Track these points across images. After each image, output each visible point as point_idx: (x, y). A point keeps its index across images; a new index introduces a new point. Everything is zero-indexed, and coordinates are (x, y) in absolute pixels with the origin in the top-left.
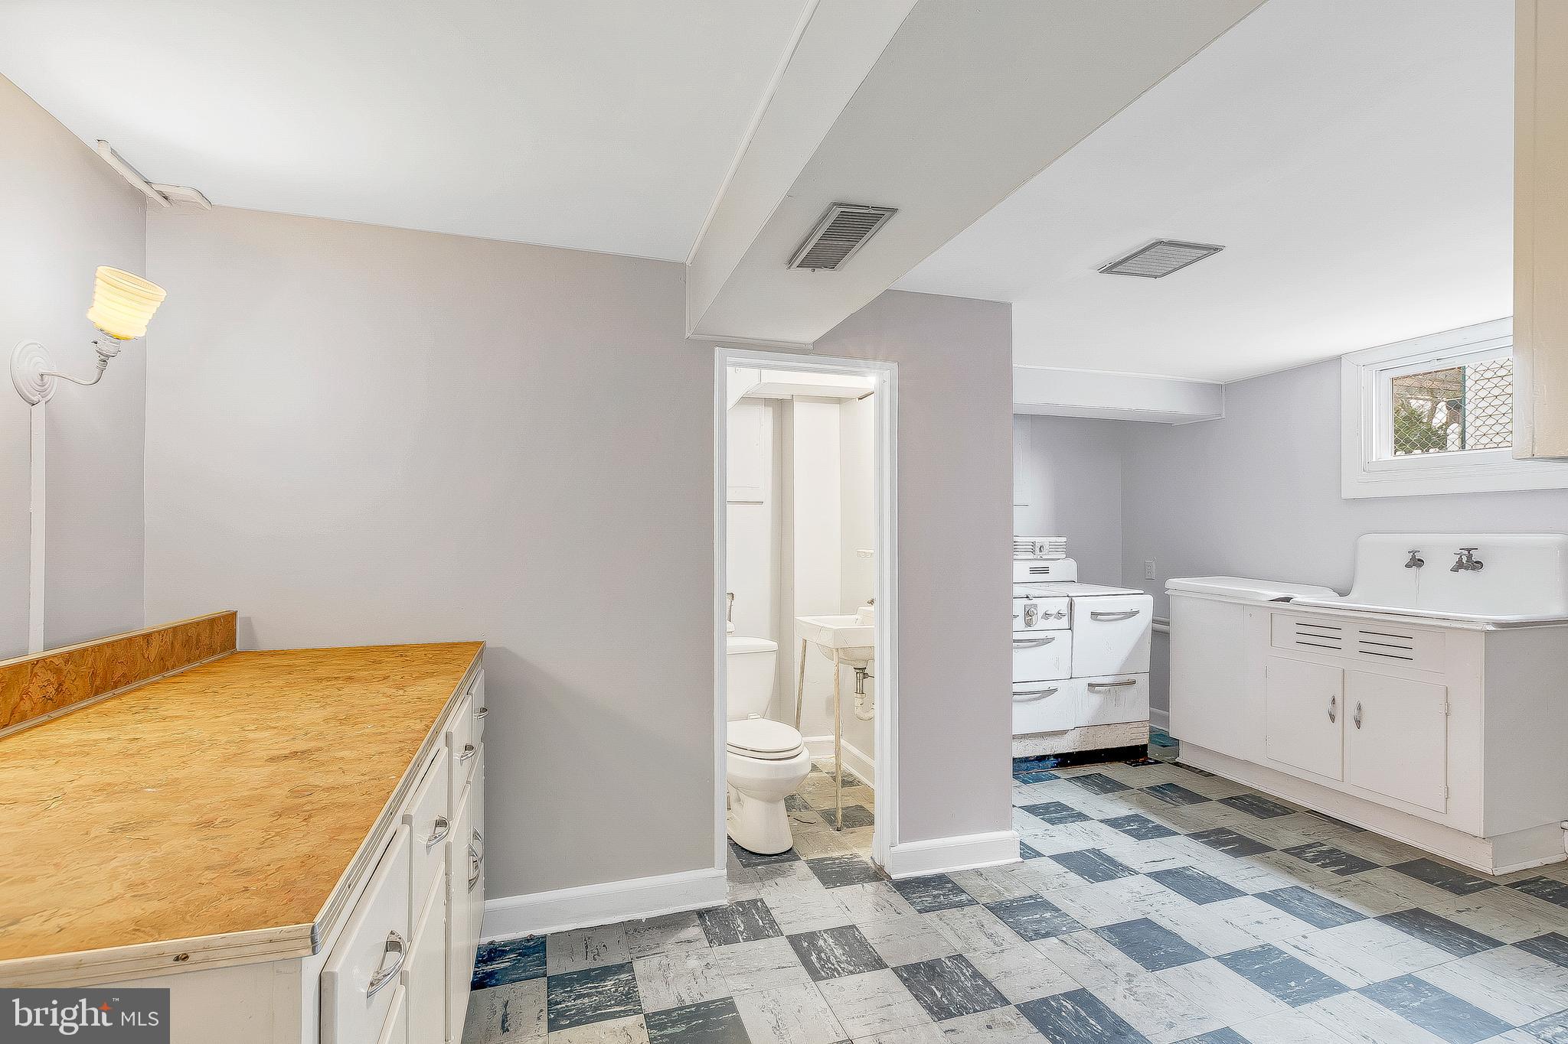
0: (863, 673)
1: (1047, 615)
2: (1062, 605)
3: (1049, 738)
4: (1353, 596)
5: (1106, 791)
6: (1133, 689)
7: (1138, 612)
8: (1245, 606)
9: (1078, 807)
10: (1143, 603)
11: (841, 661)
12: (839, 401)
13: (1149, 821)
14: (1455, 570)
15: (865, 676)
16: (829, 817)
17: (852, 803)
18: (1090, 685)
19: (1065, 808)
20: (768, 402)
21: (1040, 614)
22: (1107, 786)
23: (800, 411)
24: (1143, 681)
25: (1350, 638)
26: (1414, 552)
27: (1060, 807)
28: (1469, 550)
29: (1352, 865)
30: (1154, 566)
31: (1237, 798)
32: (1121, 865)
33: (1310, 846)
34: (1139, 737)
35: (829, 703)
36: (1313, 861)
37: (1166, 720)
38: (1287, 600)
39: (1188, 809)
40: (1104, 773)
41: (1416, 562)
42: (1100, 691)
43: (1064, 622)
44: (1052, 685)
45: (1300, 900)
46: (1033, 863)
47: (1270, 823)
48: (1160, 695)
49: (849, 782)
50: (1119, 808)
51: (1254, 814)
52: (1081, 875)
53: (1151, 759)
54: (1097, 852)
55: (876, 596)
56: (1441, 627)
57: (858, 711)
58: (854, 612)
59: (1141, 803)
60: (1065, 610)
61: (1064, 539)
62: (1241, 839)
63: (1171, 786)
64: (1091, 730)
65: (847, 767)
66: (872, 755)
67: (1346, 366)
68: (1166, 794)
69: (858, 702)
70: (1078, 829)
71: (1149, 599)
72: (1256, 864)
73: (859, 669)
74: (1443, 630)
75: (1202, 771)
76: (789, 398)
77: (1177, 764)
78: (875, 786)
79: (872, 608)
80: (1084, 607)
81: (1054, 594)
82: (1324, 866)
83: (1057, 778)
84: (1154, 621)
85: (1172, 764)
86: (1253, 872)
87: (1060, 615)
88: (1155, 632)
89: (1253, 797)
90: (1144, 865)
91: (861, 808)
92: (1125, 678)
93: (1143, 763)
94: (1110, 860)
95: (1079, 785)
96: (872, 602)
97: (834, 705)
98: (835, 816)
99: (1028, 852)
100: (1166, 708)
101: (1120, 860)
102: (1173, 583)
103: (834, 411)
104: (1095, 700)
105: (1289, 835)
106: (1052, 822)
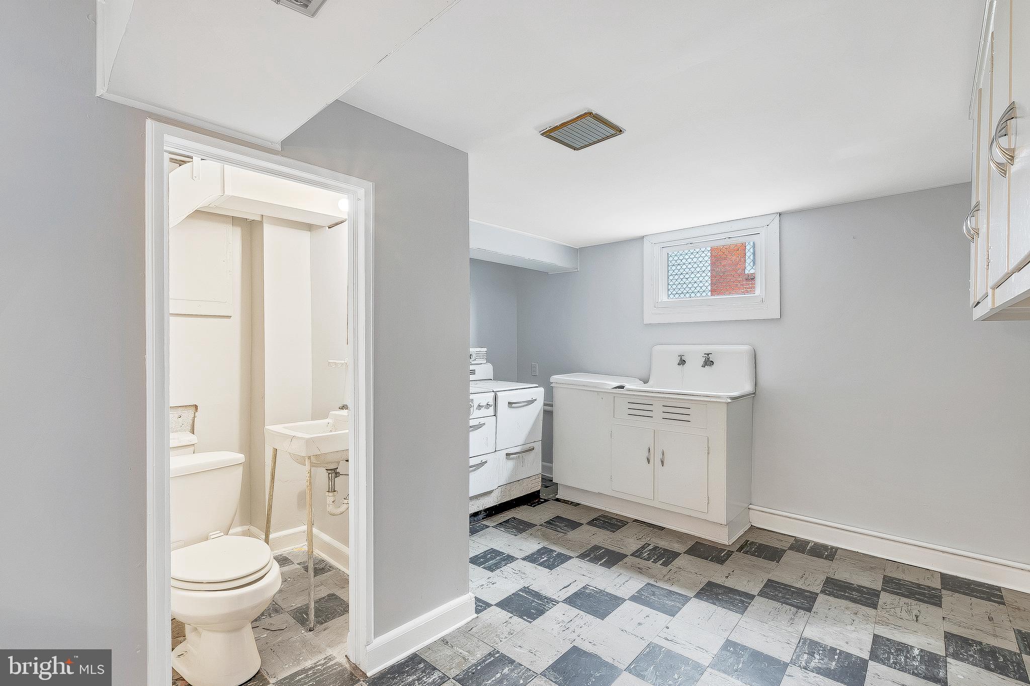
0: (334, 473)
1: (480, 407)
2: (489, 398)
3: (481, 498)
4: (651, 382)
5: (521, 531)
6: (533, 453)
7: (536, 400)
8: (599, 392)
9: (506, 550)
10: (538, 393)
11: (312, 465)
12: (310, 227)
13: (552, 551)
14: (703, 366)
15: (337, 474)
16: (301, 616)
17: (323, 592)
18: (507, 455)
19: (497, 553)
20: (236, 221)
21: (476, 406)
22: (521, 527)
23: (268, 230)
24: (538, 446)
25: (658, 410)
26: (681, 356)
27: (494, 553)
28: (708, 355)
29: (667, 557)
30: (537, 367)
31: (595, 519)
32: (546, 598)
33: (643, 547)
34: (536, 486)
35: (301, 497)
36: (648, 559)
37: (550, 470)
38: (622, 387)
39: (573, 535)
40: (518, 516)
41: (682, 362)
42: (513, 458)
43: (491, 411)
44: (484, 458)
45: (654, 594)
46: (486, 615)
47: (619, 534)
48: (548, 455)
49: (321, 568)
50: (531, 545)
51: (608, 530)
52: (521, 617)
53: (542, 499)
54: (526, 590)
55: (349, 402)
56: (705, 401)
57: (331, 508)
58: (326, 416)
59: (545, 537)
60: (491, 402)
61: (485, 349)
62: (608, 552)
63: (558, 518)
64: (508, 487)
65: (319, 553)
66: (346, 542)
67: (647, 244)
68: (556, 525)
69: (330, 498)
70: (510, 570)
71: (541, 390)
72: (621, 571)
73: (331, 470)
74: (707, 402)
75: (572, 503)
76: (259, 219)
77: (558, 500)
78: (350, 572)
79: (344, 412)
80: (503, 399)
81: (483, 390)
82: (655, 562)
83: (487, 527)
84: (545, 405)
85: (554, 500)
86: (623, 579)
87: (488, 405)
88: (545, 412)
89: (604, 516)
90: (561, 593)
91: (332, 597)
92: (527, 447)
93: (539, 503)
94: (537, 595)
95: (502, 529)
96: (344, 407)
97: (305, 499)
98: (307, 615)
99: (481, 606)
100: (551, 462)
101: (543, 593)
102: (555, 378)
103: (306, 236)
104: (510, 464)
105: (628, 542)
106: (491, 569)
